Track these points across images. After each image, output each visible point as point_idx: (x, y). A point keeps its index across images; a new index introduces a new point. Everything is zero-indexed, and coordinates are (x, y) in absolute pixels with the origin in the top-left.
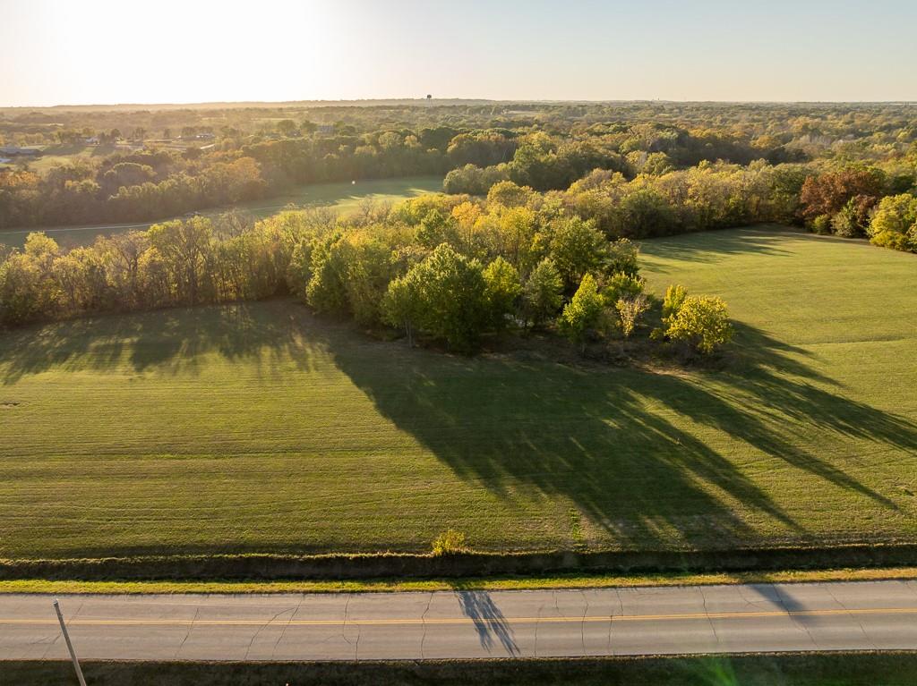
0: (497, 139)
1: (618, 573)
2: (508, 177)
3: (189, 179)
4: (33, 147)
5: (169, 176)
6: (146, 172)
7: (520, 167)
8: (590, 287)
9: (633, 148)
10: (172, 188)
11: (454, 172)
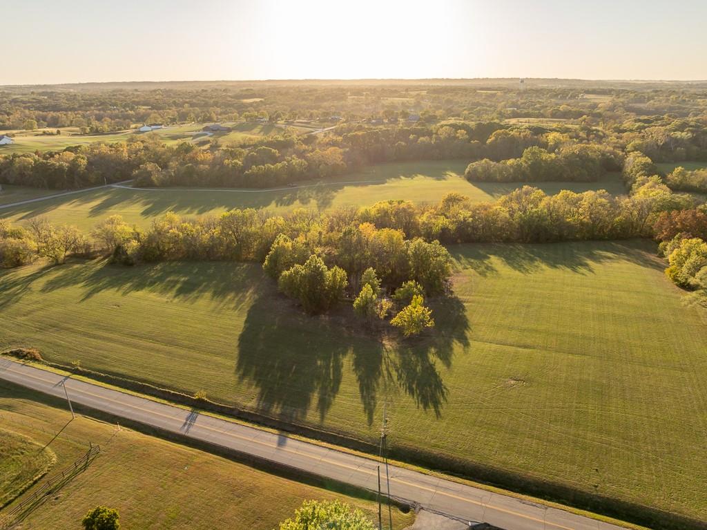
0: (525, 135)
2: (512, 170)
3: (296, 161)
4: (229, 124)
5: (286, 158)
6: (274, 153)
7: (526, 163)
8: (366, 291)
9: (636, 149)
10: (283, 167)
11: (474, 164)
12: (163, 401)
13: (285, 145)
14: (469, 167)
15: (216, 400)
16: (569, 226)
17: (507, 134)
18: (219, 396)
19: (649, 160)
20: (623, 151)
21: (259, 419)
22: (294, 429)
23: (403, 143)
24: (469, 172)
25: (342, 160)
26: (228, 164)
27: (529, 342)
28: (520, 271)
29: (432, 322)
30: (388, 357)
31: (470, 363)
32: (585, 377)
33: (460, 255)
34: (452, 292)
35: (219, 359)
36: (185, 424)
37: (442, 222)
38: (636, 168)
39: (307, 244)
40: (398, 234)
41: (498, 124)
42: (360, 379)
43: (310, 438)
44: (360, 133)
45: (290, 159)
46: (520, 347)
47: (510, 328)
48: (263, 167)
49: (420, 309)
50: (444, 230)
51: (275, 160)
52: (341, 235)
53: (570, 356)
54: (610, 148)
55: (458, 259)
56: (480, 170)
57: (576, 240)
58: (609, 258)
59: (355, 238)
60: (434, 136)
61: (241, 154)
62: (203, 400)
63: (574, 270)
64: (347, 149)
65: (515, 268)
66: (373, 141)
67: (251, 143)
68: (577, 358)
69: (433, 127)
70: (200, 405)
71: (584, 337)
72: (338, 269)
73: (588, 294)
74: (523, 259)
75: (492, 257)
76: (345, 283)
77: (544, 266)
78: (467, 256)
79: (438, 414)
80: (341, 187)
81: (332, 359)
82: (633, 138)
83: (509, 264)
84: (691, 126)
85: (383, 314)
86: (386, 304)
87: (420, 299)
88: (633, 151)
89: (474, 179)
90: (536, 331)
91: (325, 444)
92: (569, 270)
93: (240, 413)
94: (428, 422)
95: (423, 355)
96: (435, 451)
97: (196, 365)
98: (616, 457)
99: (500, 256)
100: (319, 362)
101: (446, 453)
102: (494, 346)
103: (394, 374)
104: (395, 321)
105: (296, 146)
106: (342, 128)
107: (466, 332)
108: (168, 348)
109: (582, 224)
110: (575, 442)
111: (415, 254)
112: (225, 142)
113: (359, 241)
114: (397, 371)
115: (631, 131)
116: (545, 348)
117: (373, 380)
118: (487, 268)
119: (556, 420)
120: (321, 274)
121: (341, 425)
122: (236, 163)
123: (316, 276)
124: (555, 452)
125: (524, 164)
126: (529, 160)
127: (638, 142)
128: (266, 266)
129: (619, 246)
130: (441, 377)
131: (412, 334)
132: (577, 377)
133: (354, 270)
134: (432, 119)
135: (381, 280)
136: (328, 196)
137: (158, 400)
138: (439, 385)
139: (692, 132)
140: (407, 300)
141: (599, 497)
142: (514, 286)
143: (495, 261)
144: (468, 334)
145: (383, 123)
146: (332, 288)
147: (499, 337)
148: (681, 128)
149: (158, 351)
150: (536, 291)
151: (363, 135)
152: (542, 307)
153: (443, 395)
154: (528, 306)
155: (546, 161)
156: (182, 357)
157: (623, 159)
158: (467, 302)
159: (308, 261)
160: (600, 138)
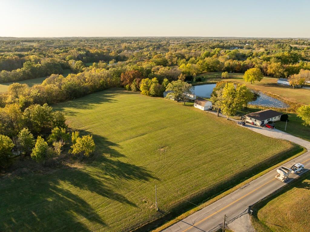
0: (16, 58)
2: (22, 74)
9: (70, 59)
20: (65, 60)
28: (89, 109)
30: (90, 172)
31: (133, 152)
32: (180, 134)
46: (141, 136)
47: (126, 131)
53: (163, 130)
54: (59, 60)
56: (3, 76)
57: (91, 93)
71: (156, 122)
73: (131, 108)
74: (82, 105)
75: (64, 108)
77: (95, 105)
82: (66, 55)
84: (82, 49)
85: (59, 151)
90: (136, 127)
95: (105, 160)
100: (49, 200)
102: (131, 140)
103: (108, 177)
114: (106, 174)
116: (150, 132)
118: (71, 113)
125: (26, 70)
127: (69, 56)
130: (132, 164)
132: (178, 136)
138: (137, 168)
141: (251, 168)
142: (97, 115)
143: (69, 109)
144: (111, 141)
148: (79, 50)
150: (110, 114)
152: (123, 118)
154: (117, 120)
157: (67, 63)
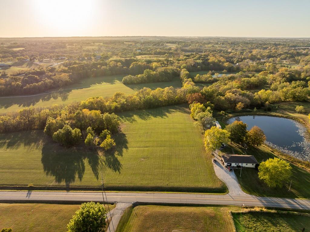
0: (144, 64)
1: (52, 190)
2: (140, 79)
3: (48, 81)
4: (9, 63)
5: (42, 79)
6: (36, 78)
7: (145, 76)
8: (89, 136)
9: (184, 68)
10: (42, 84)
11: (125, 77)
12: (14, 190)
13: (41, 73)
14: (123, 78)
15: (37, 185)
16: (161, 102)
17: (137, 64)
18: (38, 184)
19: (188, 72)
20: (180, 69)
21: (56, 189)
22: (70, 189)
23: (95, 69)
24: (124, 81)
25: (69, 79)
26: (14, 85)
27: (148, 145)
28: (144, 120)
29: (115, 143)
30: (101, 158)
31: (129, 155)
32: (165, 154)
33: (123, 116)
34: (121, 131)
35: (34, 171)
36: (27, 196)
37: (115, 104)
38: (184, 75)
39: (62, 120)
40: (98, 112)
41: (134, 59)
42: (92, 167)
43: (77, 190)
44: (76, 66)
45: (44, 80)
46: (145, 147)
47: (142, 142)
48: (32, 85)
49: (110, 140)
50: (116, 107)
51: (37, 81)
52: (75, 114)
53: (161, 148)
54: (175, 68)
55: (122, 118)
56: (128, 79)
57: (163, 106)
58: (174, 112)
59: (81, 115)
60: (108, 65)
61: (19, 79)
62: (32, 187)
63: (162, 117)
64: (71, 73)
65: (142, 119)
66: (82, 69)
67: (23, 72)
68: (162, 148)
69: (107, 61)
70: (31, 189)
71: (165, 141)
72: (77, 129)
73: (166, 126)
74: (146, 115)
75: (134, 115)
76: (80, 134)
77: (152, 117)
78: (125, 117)
79: (120, 173)
80: (71, 91)
81: (80, 162)
82: (183, 63)
83: (140, 118)
84: (202, 58)
85: (97, 143)
86: (97, 139)
87: (109, 136)
88: (183, 68)
89: (126, 83)
90: (150, 141)
91: (83, 191)
92: (160, 118)
93: (48, 188)
94: (117, 177)
95: (113, 155)
96: (120, 185)
97: (25, 175)
98: (173, 175)
99: (137, 115)
100: (75, 164)
101: (124, 185)
102: (137, 149)
103: (104, 163)
104: (102, 145)
105: (47, 74)
106: (67, 63)
107: (127, 144)
108: (10, 171)
109: (165, 100)
110: (162, 174)
111: (106, 119)
112: (9, 72)
113: (83, 116)
114: (104, 162)
115: (182, 60)
116: (153, 147)
117: (97, 166)
118: (133, 120)
119: (156, 168)
120: (70, 132)
121: (87, 184)
122: (19, 84)
123: (68, 133)
124: (156, 178)
125: (144, 76)
126: (146, 74)
127: (184, 65)
128: (45, 131)
129: (177, 107)
130: (120, 161)
131: (108, 149)
132: (162, 154)
133: (83, 128)
134: (107, 58)
135: (94, 131)
136: (66, 95)
137: (12, 190)
138: (119, 164)
139: (202, 60)
140: (105, 137)
141: (168, 187)
142: (142, 126)
143: (135, 117)
144: (128, 145)
145: (85, 60)
146: (75, 136)
147: (138, 145)
148: (199, 59)
149: (6, 172)
150: (150, 127)
151: (77, 67)
152: (152, 132)
153: (121, 167)
154: (147, 133)
155: (152, 75)
156: (17, 173)
157: (180, 71)
158: (127, 134)
159: (64, 127)
160: (172, 63)
